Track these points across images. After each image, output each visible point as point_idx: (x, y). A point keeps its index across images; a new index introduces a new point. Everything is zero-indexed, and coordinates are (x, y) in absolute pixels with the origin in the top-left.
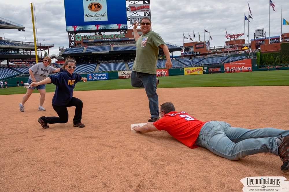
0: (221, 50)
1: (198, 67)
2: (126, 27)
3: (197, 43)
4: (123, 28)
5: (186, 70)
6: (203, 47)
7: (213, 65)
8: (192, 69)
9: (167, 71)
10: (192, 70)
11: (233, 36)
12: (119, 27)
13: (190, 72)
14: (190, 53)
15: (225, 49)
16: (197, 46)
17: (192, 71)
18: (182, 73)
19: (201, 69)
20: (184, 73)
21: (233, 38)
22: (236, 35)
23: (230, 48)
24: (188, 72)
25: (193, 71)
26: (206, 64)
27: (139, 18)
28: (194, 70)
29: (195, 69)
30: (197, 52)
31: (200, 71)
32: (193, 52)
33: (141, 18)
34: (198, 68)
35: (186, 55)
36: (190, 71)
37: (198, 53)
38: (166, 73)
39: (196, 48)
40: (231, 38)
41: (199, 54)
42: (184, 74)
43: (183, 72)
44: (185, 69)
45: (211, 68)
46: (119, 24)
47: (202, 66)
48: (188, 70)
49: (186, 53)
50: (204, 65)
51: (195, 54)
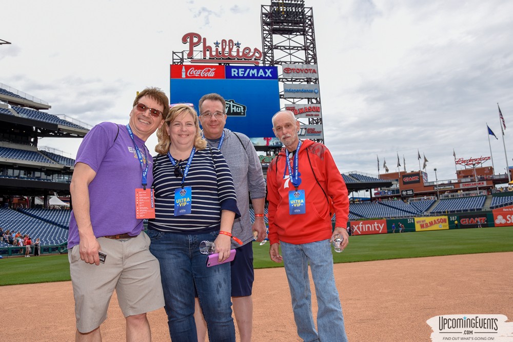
0: (453, 187)
1: (437, 215)
2: (279, 144)
3: (406, 174)
4: (275, 144)
5: (417, 222)
6: (418, 182)
7: (469, 211)
8: (428, 220)
9: (383, 224)
10: (430, 222)
11: (470, 160)
12: (268, 143)
13: (425, 226)
14: (393, 191)
15: (461, 185)
16: (407, 179)
17: (429, 225)
18: (410, 228)
19: (444, 221)
20: (415, 227)
21: (470, 164)
22: (476, 160)
23: (471, 183)
24: (422, 226)
25: (431, 224)
26: (454, 211)
27: (302, 129)
28: (432, 222)
29: (435, 221)
30: (407, 191)
31: (444, 224)
32: (398, 191)
33: (306, 129)
34: (439, 218)
35: (386, 195)
36: (425, 223)
37: (410, 193)
38: (381, 228)
39: (405, 183)
40: (467, 165)
41: (412, 193)
42: (414, 231)
43: (413, 225)
44: (417, 219)
45: (466, 217)
46: (268, 137)
47: (445, 215)
48: (422, 222)
49: (385, 193)
50: (449, 213)
51: (404, 193)
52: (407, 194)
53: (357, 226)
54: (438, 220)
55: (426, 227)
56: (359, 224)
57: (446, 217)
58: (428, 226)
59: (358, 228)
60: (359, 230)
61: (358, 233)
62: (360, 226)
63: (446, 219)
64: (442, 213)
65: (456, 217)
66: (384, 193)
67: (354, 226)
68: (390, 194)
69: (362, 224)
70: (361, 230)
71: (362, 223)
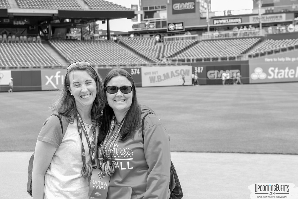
0: (240, 21)
1: (179, 64)
5: (146, 74)
6: (193, 11)
7: (219, 60)
8: (161, 71)
10: (164, 75)
13: (156, 79)
14: (158, 24)
15: (251, 18)
16: (177, 6)
17: (163, 78)
19: (187, 73)
20: (141, 81)
23: (265, 16)
24: (152, 79)
25: (166, 76)
26: (201, 60)
28: (167, 74)
29: (172, 72)
30: (175, 24)
32: (164, 23)
34: (180, 68)
35: (146, 29)
36: (156, 75)
37: (179, 27)
39: (175, 12)
41: (181, 28)
42: (140, 86)
43: (138, 78)
44: (144, 70)
45: (215, 68)
47: (189, 65)
48: (153, 73)
49: (146, 26)
50: (195, 62)
51: (171, 27)
52: (175, 30)
53: (52, 77)
54: (176, 71)
55: (158, 81)
56: (55, 75)
57: (190, 68)
58: (161, 80)
59: (54, 80)
60: (55, 83)
61: (52, 86)
62: (57, 76)
63: (189, 71)
64: (186, 62)
65: (202, 68)
66: (143, 25)
67: (47, 77)
68: (152, 27)
69: (59, 74)
70: (57, 83)
71: (59, 72)
